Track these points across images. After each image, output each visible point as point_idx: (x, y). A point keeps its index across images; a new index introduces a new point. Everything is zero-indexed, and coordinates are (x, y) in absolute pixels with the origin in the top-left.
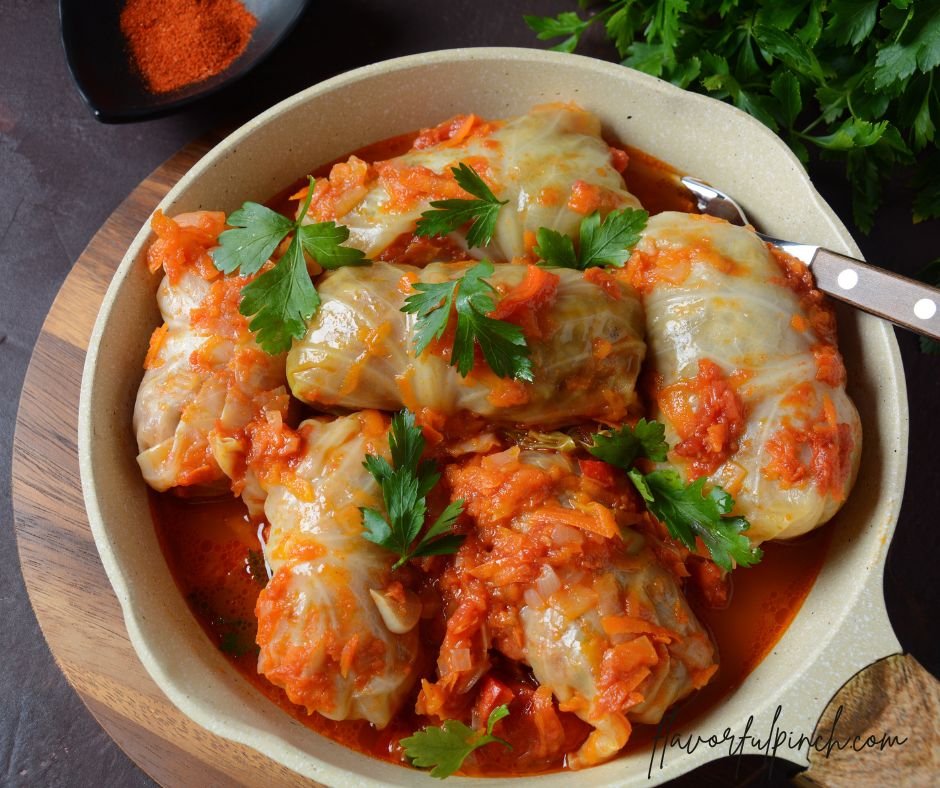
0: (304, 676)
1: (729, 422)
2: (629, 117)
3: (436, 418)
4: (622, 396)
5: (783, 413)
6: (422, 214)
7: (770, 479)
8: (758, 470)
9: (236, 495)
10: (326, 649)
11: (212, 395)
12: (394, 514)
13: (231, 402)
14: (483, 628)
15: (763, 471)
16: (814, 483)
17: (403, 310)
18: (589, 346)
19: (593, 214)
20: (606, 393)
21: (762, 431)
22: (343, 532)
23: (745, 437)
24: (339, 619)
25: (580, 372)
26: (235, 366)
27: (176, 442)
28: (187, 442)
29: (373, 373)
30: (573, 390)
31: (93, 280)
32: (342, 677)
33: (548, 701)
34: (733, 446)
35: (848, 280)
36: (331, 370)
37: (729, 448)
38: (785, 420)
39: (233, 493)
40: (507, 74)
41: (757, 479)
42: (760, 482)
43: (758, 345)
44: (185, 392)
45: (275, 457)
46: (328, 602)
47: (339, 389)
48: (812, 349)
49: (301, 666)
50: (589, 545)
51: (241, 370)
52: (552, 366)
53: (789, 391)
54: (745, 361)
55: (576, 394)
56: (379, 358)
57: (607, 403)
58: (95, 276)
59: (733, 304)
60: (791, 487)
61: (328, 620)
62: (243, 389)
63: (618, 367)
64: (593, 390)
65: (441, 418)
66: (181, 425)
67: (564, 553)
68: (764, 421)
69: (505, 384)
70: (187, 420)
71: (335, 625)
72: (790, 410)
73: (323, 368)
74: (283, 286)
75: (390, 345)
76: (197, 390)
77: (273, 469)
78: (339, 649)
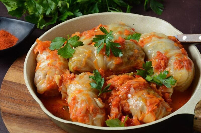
0: (82, 114)
1: (165, 60)
2: (133, 25)
3: (103, 70)
4: (142, 61)
5: (176, 58)
6: (94, 38)
7: (176, 69)
8: (173, 68)
9: (60, 91)
10: (86, 107)
11: (54, 70)
12: (97, 82)
13: (58, 71)
14: (120, 104)
15: (174, 68)
16: (185, 68)
17: (94, 46)
18: (133, 51)
19: (129, 35)
20: (138, 61)
21: (172, 62)
22: (87, 88)
23: (169, 63)
24: (88, 102)
25: (132, 56)
26: (58, 65)
27: (46, 79)
28: (49, 79)
29: (88, 60)
30: (131, 60)
31: (15, 70)
32: (90, 114)
33: (136, 118)
34: (167, 65)
35: (185, 38)
36: (79, 61)
37: (166, 66)
38: (176, 59)
39: (59, 91)
40: (106, 18)
41: (173, 70)
42: (174, 70)
43: (168, 48)
44: (47, 70)
45: (69, 79)
46: (85, 99)
47: (81, 65)
48: (180, 49)
49: (81, 111)
50: (140, 84)
51: (59, 65)
52: (126, 54)
53: (176, 55)
54: (166, 51)
55: (132, 61)
56: (89, 58)
57: (139, 63)
58: (15, 69)
59: (161, 42)
60: (180, 70)
61: (86, 102)
62: (60, 69)
63: (140, 56)
64: (135, 60)
65: (104, 70)
66: (47, 76)
67: (135, 85)
68: (172, 60)
69: (117, 58)
70: (48, 74)
71: (87, 103)
72: (177, 57)
73: (78, 61)
74: (66, 50)
75: (91, 54)
76: (50, 69)
77: (69, 81)
78: (89, 107)
